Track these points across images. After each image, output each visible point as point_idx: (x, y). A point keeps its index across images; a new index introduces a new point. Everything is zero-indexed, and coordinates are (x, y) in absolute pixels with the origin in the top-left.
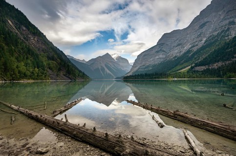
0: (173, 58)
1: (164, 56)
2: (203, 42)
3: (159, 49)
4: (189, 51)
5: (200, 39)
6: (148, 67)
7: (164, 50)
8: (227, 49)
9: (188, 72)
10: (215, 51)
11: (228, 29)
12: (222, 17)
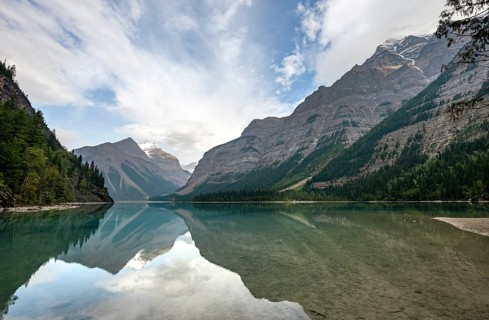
0: (274, 164)
1: (257, 160)
2: (315, 143)
3: (247, 146)
4: (297, 156)
5: (310, 138)
6: (228, 176)
7: (256, 148)
8: (350, 158)
9: (304, 190)
10: (335, 160)
11: (343, 131)
12: (334, 113)
